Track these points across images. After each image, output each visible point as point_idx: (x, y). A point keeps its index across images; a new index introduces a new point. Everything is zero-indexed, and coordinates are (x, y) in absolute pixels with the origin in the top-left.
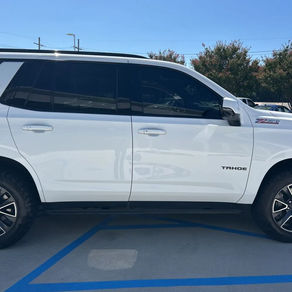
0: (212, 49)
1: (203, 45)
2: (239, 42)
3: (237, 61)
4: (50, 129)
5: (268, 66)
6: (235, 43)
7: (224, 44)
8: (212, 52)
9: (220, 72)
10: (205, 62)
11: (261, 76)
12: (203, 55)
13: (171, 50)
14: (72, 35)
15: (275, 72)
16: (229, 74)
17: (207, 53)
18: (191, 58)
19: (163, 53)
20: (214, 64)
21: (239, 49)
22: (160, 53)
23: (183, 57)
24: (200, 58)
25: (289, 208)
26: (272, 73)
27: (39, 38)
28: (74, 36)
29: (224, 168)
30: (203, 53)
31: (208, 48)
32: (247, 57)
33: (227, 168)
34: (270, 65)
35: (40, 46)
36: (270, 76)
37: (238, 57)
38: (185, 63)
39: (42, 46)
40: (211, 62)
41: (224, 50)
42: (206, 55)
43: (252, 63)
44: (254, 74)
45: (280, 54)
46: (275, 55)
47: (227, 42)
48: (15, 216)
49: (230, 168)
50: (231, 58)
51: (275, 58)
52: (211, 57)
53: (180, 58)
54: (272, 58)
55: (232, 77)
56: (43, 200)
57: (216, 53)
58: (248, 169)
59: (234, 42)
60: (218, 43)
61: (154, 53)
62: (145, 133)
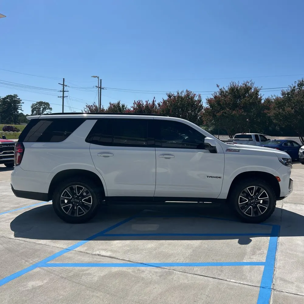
0: (227, 89)
1: (218, 86)
2: (251, 82)
3: (249, 100)
4: (112, 155)
5: (278, 104)
6: (247, 84)
7: (237, 85)
8: (227, 92)
9: (234, 110)
10: (220, 101)
11: (271, 113)
12: (218, 94)
13: (188, 90)
14: (97, 77)
15: (284, 110)
16: (242, 112)
17: (221, 93)
18: (207, 98)
19: (181, 93)
20: (228, 103)
21: (251, 88)
22: (178, 93)
23: (200, 96)
24: (215, 97)
25: (249, 202)
26: (281, 110)
27: (64, 79)
28: (98, 78)
29: (208, 177)
30: (217, 93)
31: (222, 88)
32: (259, 95)
33: (210, 177)
34: (279, 103)
35: (64, 86)
36: (279, 113)
37: (251, 96)
38: (202, 101)
39: (66, 86)
40: (225, 101)
41: (237, 90)
42: (221, 94)
43: (265, 101)
44: (266, 111)
45: (288, 94)
46: (283, 94)
47: (240, 83)
48: (91, 204)
49: (212, 177)
50: (244, 97)
51: (284, 97)
52: (225, 96)
53: (197, 97)
54: (281, 97)
55: (245, 114)
56: (106, 195)
57: (230, 93)
58: (222, 178)
59: (246, 82)
60: (231, 83)
61: (172, 94)
62: (163, 157)
